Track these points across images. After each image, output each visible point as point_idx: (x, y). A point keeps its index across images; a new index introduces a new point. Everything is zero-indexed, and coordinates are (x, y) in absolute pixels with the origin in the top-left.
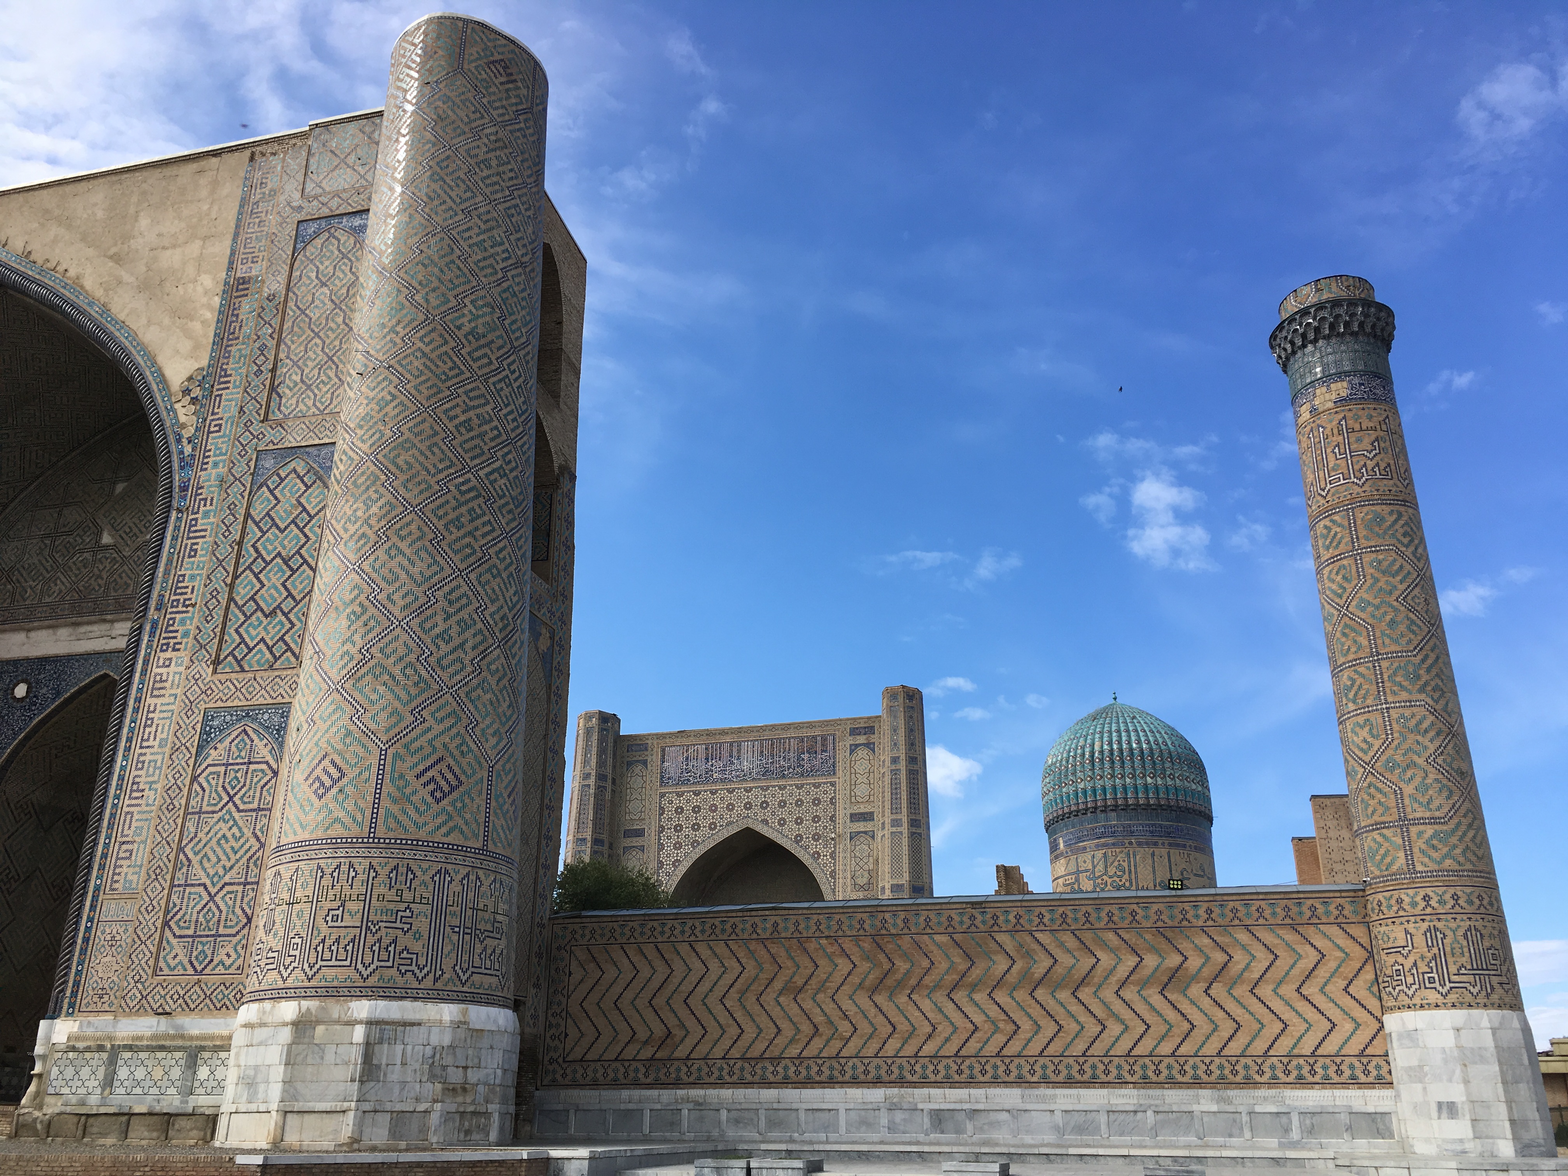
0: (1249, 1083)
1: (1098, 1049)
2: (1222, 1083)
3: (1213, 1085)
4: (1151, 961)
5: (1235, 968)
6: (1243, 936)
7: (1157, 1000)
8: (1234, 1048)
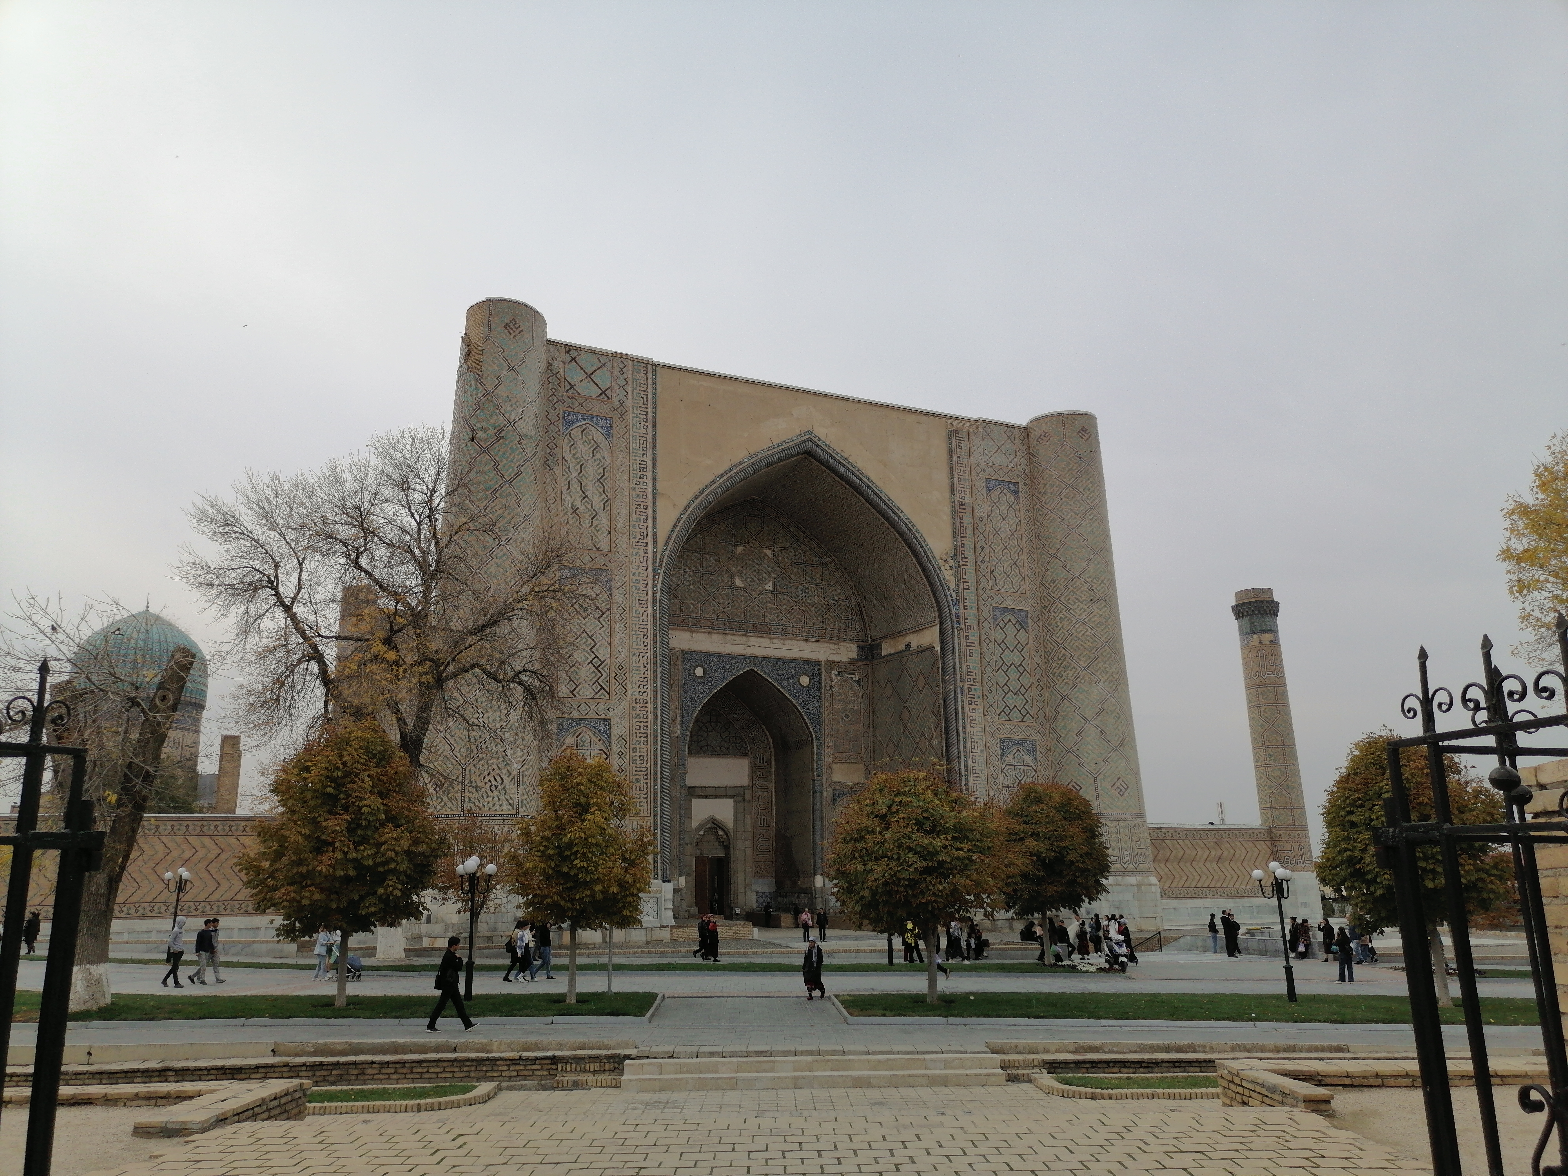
0: (1242, 897)
1: (1199, 885)
2: (1235, 897)
3: (1232, 897)
4: (1213, 852)
5: (1237, 855)
6: (1238, 844)
7: (1215, 867)
8: (1237, 885)
